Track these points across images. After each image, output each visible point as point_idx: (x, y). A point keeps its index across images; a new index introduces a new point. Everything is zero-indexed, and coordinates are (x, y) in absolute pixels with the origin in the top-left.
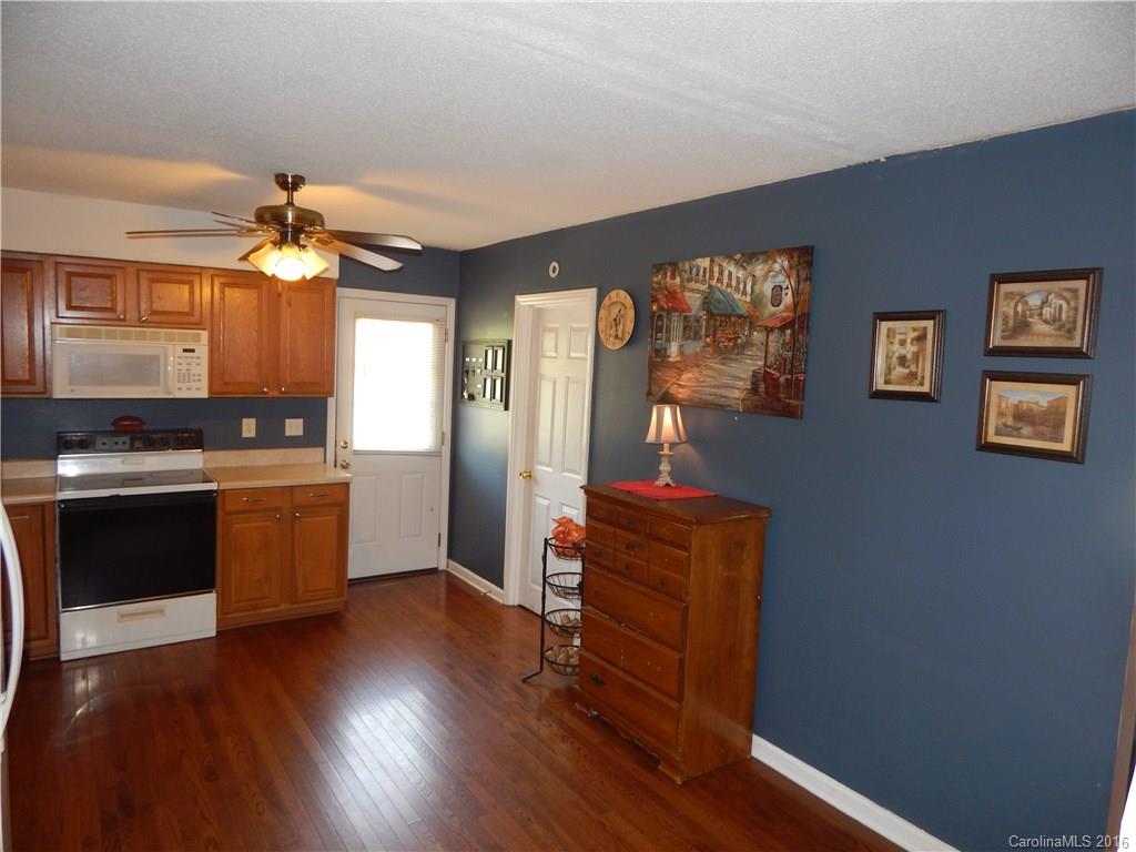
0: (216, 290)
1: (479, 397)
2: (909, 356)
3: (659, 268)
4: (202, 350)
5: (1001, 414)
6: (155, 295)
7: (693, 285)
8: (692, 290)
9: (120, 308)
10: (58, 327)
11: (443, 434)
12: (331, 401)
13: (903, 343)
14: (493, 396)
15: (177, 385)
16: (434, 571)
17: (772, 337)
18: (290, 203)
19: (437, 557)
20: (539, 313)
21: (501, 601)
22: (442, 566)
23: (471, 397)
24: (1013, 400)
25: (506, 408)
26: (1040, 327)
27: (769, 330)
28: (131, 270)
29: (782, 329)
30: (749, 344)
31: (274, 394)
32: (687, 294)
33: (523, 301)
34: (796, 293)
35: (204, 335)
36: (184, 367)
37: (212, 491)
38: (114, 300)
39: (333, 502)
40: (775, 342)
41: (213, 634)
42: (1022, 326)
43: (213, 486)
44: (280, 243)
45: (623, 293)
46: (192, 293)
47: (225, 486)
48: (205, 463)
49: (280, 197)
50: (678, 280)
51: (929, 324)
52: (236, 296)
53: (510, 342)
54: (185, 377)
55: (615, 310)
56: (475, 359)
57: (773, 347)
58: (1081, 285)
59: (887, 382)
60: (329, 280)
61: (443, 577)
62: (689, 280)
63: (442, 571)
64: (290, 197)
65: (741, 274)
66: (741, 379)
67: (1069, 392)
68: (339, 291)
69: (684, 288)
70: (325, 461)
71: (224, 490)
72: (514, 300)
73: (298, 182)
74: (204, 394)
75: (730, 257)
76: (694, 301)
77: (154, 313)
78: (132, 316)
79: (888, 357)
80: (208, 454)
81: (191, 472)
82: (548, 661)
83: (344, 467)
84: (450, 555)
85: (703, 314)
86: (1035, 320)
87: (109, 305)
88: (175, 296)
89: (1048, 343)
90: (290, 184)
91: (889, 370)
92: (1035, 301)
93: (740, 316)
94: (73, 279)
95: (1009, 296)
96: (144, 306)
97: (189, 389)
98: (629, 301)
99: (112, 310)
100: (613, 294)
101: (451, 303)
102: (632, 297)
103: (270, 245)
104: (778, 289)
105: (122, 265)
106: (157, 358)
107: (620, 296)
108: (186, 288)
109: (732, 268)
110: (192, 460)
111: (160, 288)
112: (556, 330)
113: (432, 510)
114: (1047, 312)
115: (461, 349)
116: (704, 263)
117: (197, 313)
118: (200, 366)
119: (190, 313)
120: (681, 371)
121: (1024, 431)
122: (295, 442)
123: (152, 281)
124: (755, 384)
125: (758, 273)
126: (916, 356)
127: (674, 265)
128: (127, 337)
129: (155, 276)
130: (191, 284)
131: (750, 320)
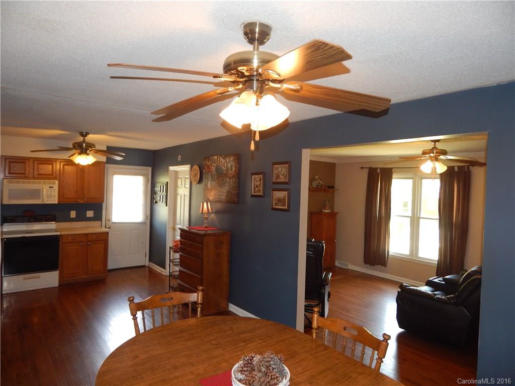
0: (62, 166)
1: (158, 202)
2: (258, 185)
3: (205, 159)
4: (56, 187)
5: (275, 200)
6: (39, 169)
7: (213, 164)
8: (214, 166)
9: (27, 173)
10: (5, 180)
11: (147, 216)
12: (104, 204)
13: (257, 181)
14: (163, 202)
15: (46, 199)
16: (144, 266)
17: (231, 180)
18: (84, 141)
19: (146, 261)
20: (176, 172)
21: (164, 274)
22: (147, 264)
23: (156, 202)
24: (277, 196)
25: (166, 206)
26: (282, 177)
27: (230, 178)
28: (31, 161)
29: (233, 177)
30: (226, 182)
31: (82, 202)
32: (212, 167)
33: (172, 168)
34: (235, 167)
35: (57, 182)
36: (49, 193)
37: (58, 235)
38: (25, 171)
39: (102, 239)
40: (232, 181)
41: (57, 285)
42: (278, 177)
43: (58, 233)
44: (80, 154)
45: (197, 166)
46: (53, 167)
47: (62, 233)
48: (56, 226)
49: (81, 139)
50: (210, 163)
51: (261, 176)
52: (68, 168)
53: (167, 183)
54: (49, 196)
55: (195, 171)
56: (157, 189)
57: (231, 183)
58: (287, 165)
59: (254, 192)
60: (102, 162)
61: (147, 269)
62: (213, 163)
63: (147, 266)
64: (84, 139)
65: (224, 161)
66: (224, 193)
67: (286, 193)
68: (107, 165)
69: (211, 165)
70: (101, 226)
71: (62, 235)
72: (168, 168)
73: (87, 134)
74: (56, 202)
75: (221, 156)
76: (213, 168)
77: (39, 174)
78: (31, 175)
79: (254, 185)
80: (57, 223)
81: (51, 229)
82: (172, 288)
83: (109, 228)
84: (150, 260)
85: (215, 173)
86: (280, 175)
87: (23, 172)
88: (47, 169)
89: (282, 181)
90: (84, 135)
91: (255, 189)
92: (280, 170)
93: (224, 174)
94: (11, 164)
95: (276, 168)
96: (35, 173)
97: (51, 200)
98: (198, 169)
99: (24, 174)
100: (195, 166)
101: (150, 169)
102: (199, 167)
103: (77, 154)
104: (232, 166)
105: (28, 159)
106: (40, 190)
107: (196, 167)
108: (51, 166)
109: (222, 159)
110: (52, 225)
111: (41, 166)
112: (181, 178)
113: (143, 243)
114: (282, 172)
115: (153, 185)
116: (216, 157)
117: (54, 174)
118: (55, 193)
119: (52, 174)
120: (211, 191)
121: (280, 204)
122: (90, 219)
123: (39, 164)
124: (227, 194)
125: (227, 161)
126: (260, 184)
127: (209, 158)
128: (29, 183)
129: (39, 162)
130: (52, 165)
131: (226, 175)
